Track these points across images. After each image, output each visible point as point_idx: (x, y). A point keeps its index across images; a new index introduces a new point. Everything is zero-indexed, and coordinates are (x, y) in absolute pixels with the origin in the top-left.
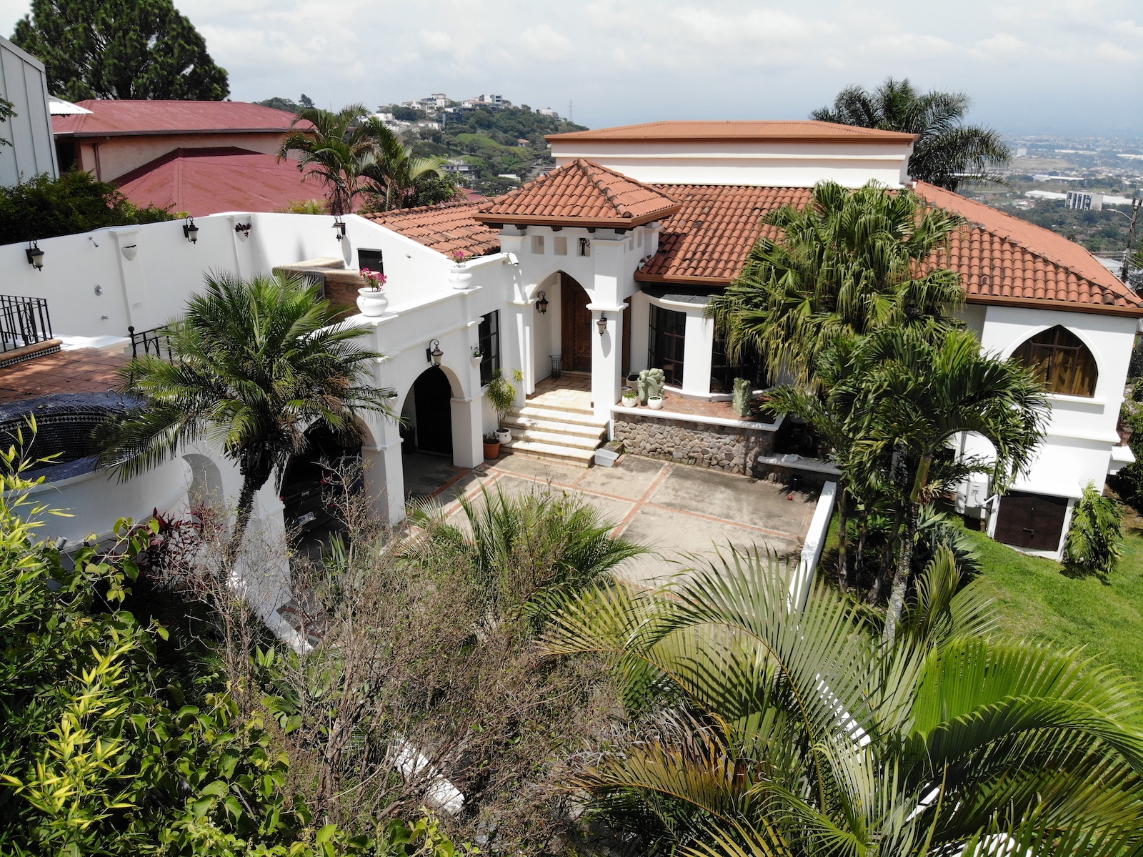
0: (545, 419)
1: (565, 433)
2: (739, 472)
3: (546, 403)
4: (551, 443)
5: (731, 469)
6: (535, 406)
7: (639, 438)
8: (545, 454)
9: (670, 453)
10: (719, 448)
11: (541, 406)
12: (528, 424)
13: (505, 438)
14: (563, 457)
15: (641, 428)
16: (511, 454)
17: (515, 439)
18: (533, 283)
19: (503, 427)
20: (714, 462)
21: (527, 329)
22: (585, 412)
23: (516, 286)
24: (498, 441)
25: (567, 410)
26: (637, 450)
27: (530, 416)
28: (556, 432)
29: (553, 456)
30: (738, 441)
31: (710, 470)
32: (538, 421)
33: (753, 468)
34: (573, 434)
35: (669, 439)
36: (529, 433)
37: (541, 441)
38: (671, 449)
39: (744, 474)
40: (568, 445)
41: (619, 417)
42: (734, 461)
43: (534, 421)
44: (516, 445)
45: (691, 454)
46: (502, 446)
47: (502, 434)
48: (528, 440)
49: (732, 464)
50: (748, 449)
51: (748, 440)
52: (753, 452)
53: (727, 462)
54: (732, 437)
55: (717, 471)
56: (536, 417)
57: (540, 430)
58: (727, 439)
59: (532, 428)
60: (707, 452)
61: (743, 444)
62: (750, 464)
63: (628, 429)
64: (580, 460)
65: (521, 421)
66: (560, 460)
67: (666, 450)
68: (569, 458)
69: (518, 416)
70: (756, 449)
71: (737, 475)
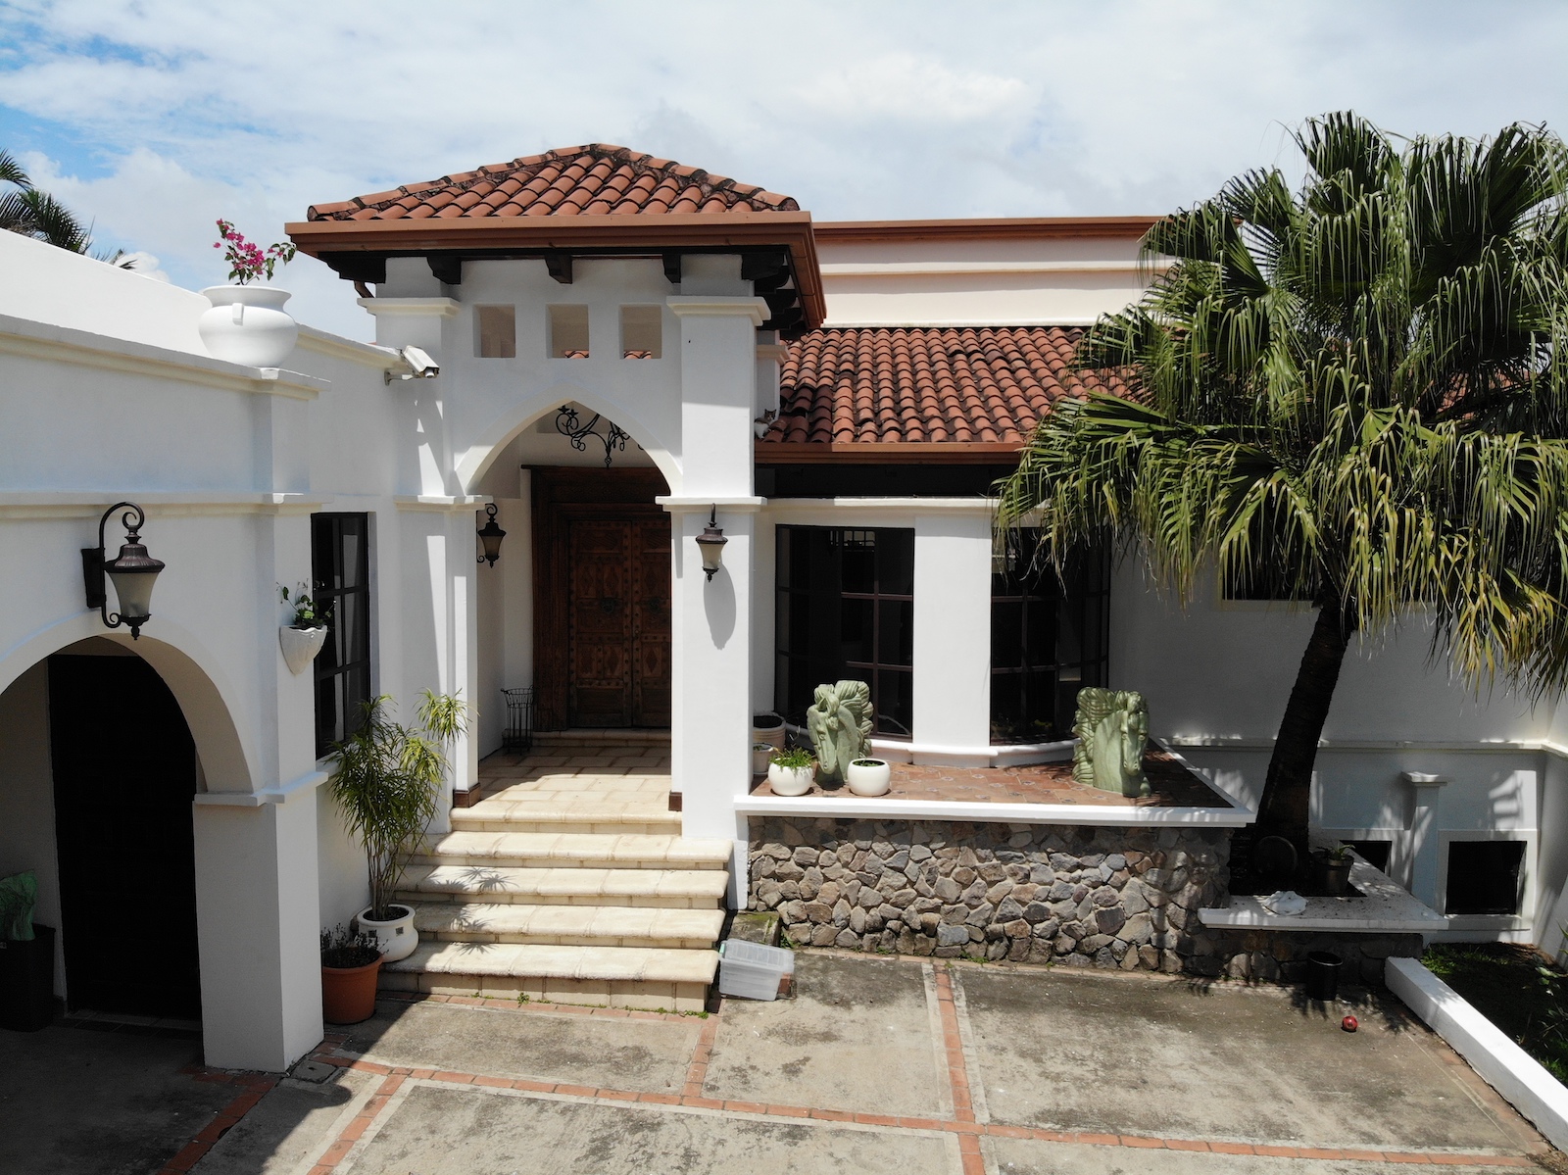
0: (524, 862)
1: (602, 899)
2: (1142, 964)
3: (519, 814)
4: (560, 940)
5: (1116, 959)
6: (483, 826)
7: (828, 891)
8: (545, 982)
9: (929, 930)
10: (1079, 899)
11: (506, 824)
12: (472, 885)
13: (398, 939)
14: (614, 985)
15: (836, 859)
16: (423, 995)
17: (433, 939)
18: (480, 443)
19: (386, 903)
20: (1068, 942)
21: (461, 583)
22: (651, 827)
23: (425, 452)
24: (374, 954)
25: (593, 827)
26: (822, 932)
27: (471, 860)
28: (571, 899)
29: (577, 983)
30: (1133, 872)
31: (1057, 970)
32: (502, 872)
33: (1183, 950)
34: (631, 900)
35: (922, 885)
36: (479, 915)
37: (523, 938)
38: (932, 918)
39: (1160, 968)
40: (620, 942)
41: (763, 829)
42: (1126, 933)
43: (488, 873)
44: (440, 961)
45: (994, 927)
46: (389, 969)
47: (386, 929)
48: (478, 938)
49: (1118, 945)
50: (1168, 890)
51: (1164, 864)
52: (1182, 900)
53: (1107, 939)
54: (1117, 859)
55: (1076, 969)
56: (494, 859)
57: (512, 899)
58: (1103, 868)
59: (487, 895)
60: (1040, 915)
61: (1152, 877)
62: (1172, 936)
63: (792, 867)
64: (674, 987)
65: (446, 875)
66: (601, 998)
67: (917, 921)
68: (638, 985)
69: (432, 861)
70: (1190, 889)
71: (1140, 976)
